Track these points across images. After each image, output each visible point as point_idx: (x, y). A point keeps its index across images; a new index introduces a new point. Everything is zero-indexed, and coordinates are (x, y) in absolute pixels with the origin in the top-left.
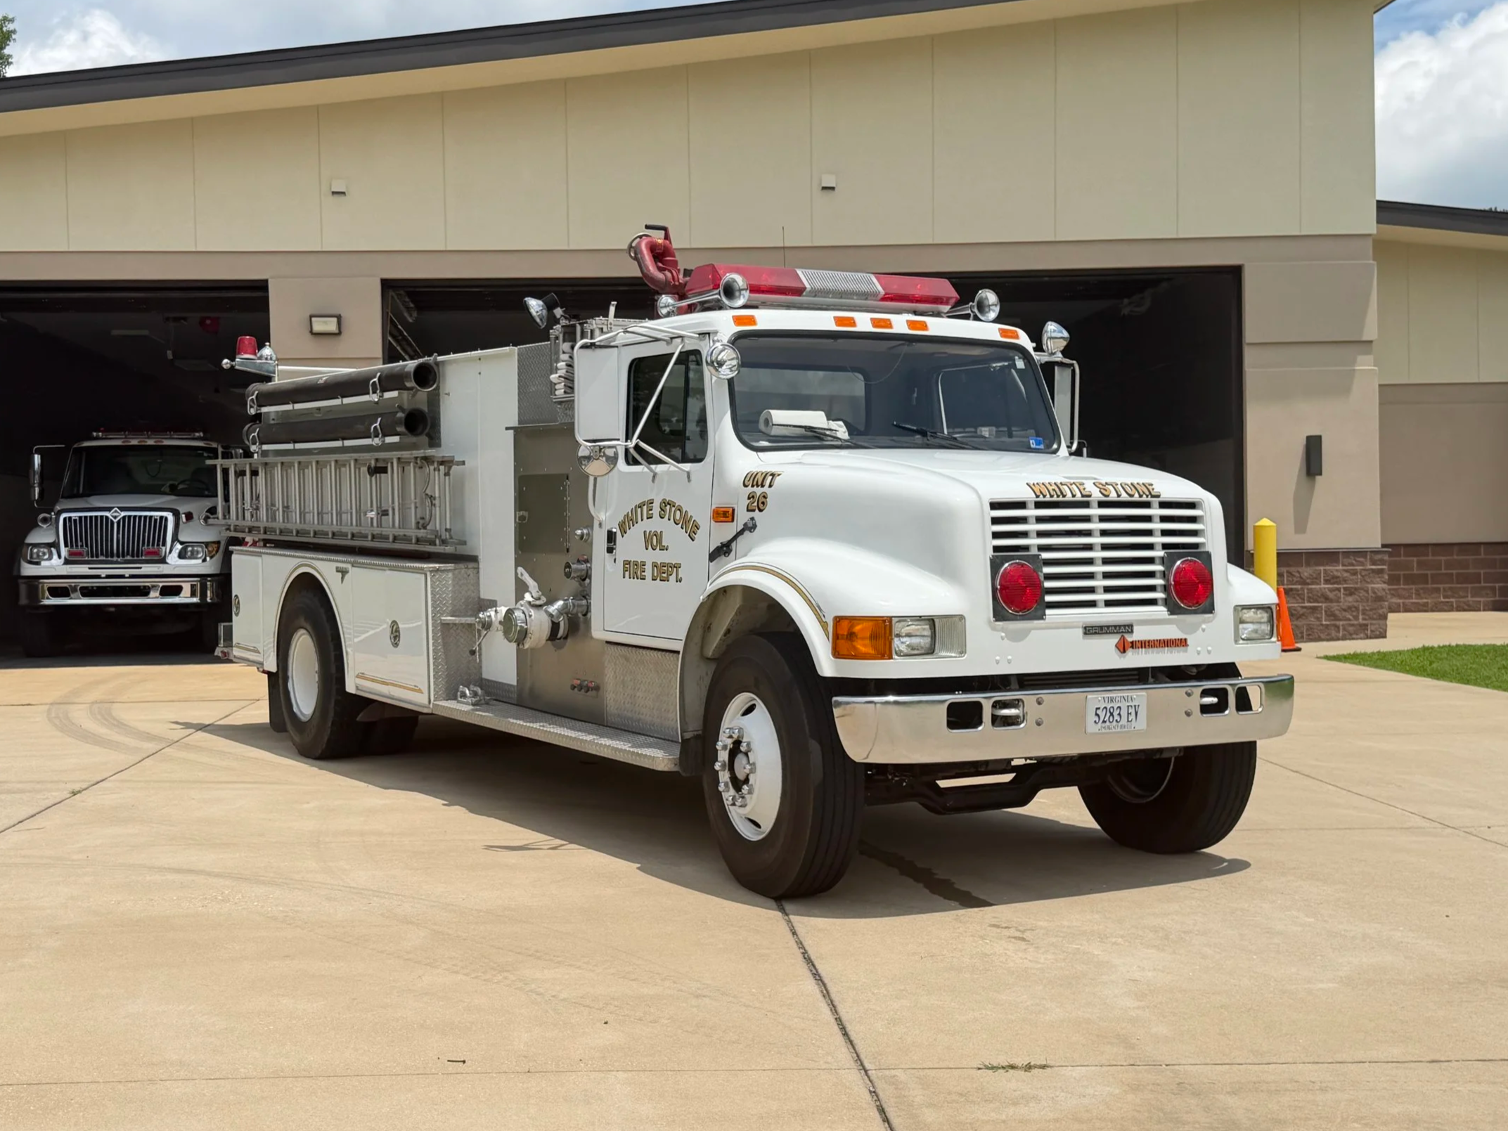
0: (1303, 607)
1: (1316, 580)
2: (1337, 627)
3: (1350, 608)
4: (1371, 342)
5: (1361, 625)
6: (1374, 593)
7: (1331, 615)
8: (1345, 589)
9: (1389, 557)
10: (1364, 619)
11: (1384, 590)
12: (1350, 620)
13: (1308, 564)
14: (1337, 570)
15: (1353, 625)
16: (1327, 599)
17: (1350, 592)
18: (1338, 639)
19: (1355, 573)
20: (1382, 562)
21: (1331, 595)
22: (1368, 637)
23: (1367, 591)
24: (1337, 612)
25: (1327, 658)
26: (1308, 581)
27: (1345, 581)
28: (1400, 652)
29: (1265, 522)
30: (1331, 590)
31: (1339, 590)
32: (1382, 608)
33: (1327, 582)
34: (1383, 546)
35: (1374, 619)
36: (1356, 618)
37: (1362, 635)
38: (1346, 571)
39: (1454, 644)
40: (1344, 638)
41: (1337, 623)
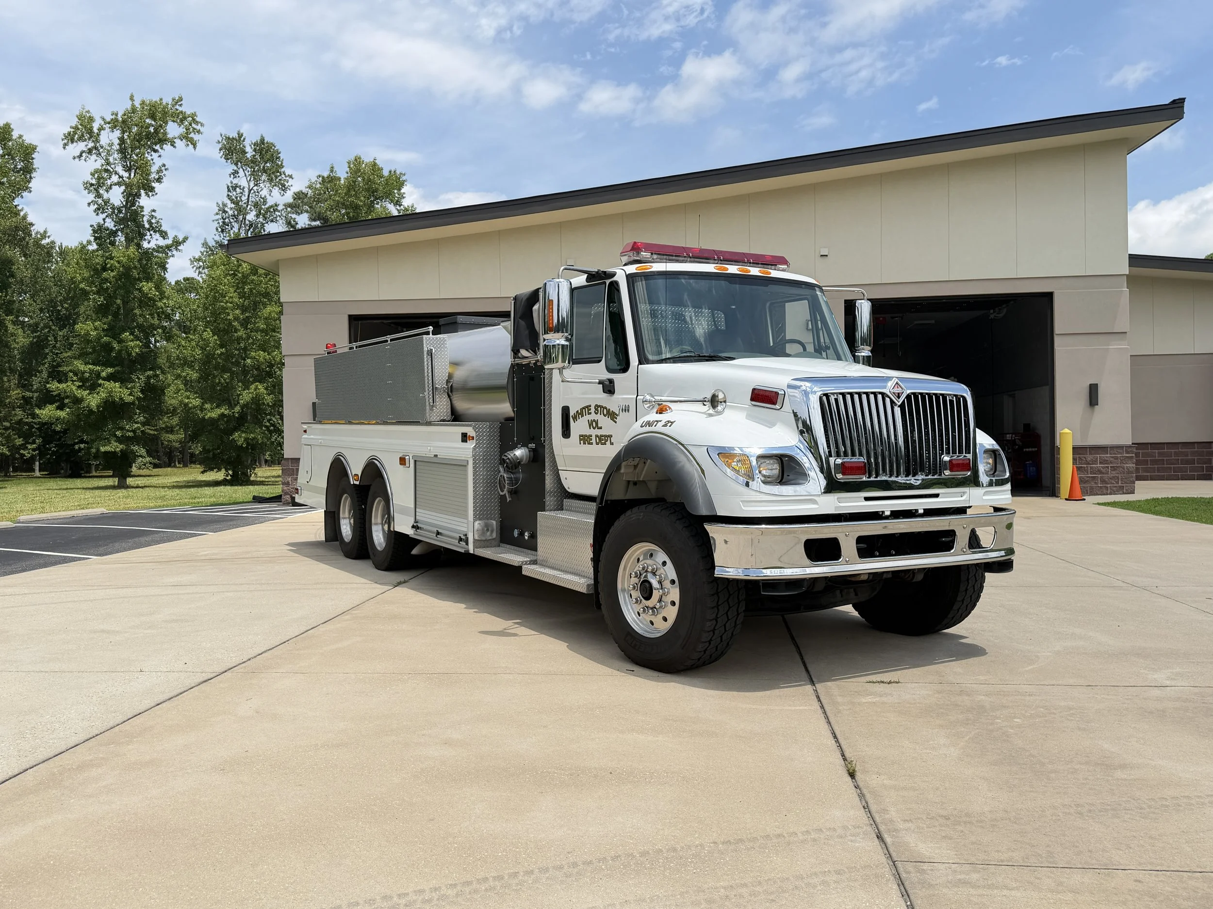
0: (1088, 477)
1: (1095, 462)
2: (1107, 487)
3: (1114, 477)
4: (1126, 333)
5: (1120, 487)
6: (1128, 469)
7: (1103, 481)
8: (1111, 467)
9: (1136, 450)
10: (1121, 483)
11: (1133, 467)
12: (1114, 484)
13: (1091, 454)
14: (1106, 457)
15: (1116, 487)
16: (1101, 472)
17: (1114, 469)
18: (1107, 494)
19: (1116, 458)
20: (1132, 452)
21: (1104, 471)
22: (1124, 493)
23: (1124, 469)
24: (1107, 480)
25: (1099, 504)
26: (1090, 462)
27: (1111, 463)
28: (1139, 501)
29: (1066, 431)
30: (1103, 468)
31: (1108, 467)
32: (1132, 477)
33: (1101, 463)
34: (1132, 444)
35: (1127, 483)
36: (1117, 483)
37: (1121, 492)
38: (1112, 457)
39: (1170, 497)
40: (1111, 494)
41: (1107, 485)
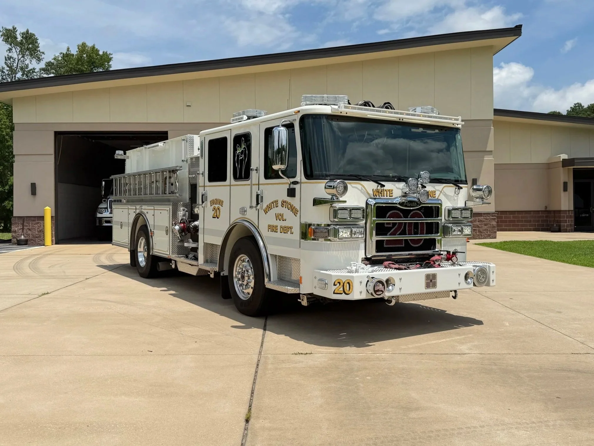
1: (475, 221)
2: (482, 235)
3: (485, 229)
4: (492, 151)
5: (488, 235)
6: (493, 225)
7: (480, 231)
8: (484, 224)
9: (497, 215)
10: (489, 233)
11: (496, 224)
12: (485, 233)
14: (482, 218)
15: (486, 235)
16: (478, 227)
17: (486, 225)
18: (482, 239)
19: (487, 219)
20: (495, 216)
21: (480, 226)
22: (491, 238)
23: (491, 225)
24: (482, 231)
26: (473, 221)
27: (484, 222)
28: (497, 243)
30: (480, 224)
31: (482, 224)
32: (495, 229)
33: (478, 222)
34: (495, 211)
35: (493, 233)
36: (487, 233)
37: (489, 238)
38: (484, 218)
39: (513, 240)
40: (484, 238)
41: (482, 234)
